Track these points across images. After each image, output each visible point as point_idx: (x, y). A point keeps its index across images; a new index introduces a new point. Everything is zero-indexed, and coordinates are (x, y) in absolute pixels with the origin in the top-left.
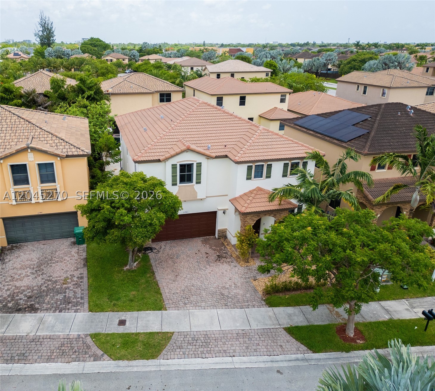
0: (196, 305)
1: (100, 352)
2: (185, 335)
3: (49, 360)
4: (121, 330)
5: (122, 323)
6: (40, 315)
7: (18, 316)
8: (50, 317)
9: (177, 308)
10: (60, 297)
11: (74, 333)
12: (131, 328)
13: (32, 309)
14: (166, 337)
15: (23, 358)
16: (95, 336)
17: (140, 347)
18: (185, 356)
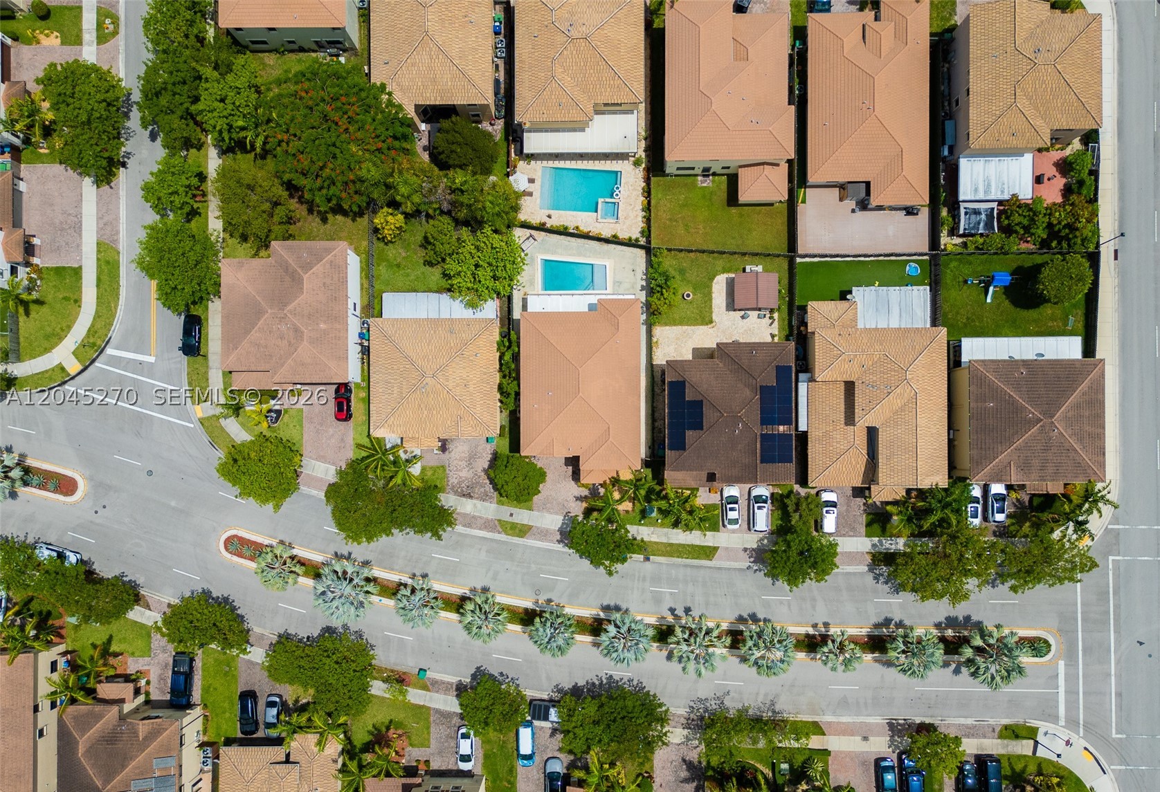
0: (549, 511)
1: (501, 530)
2: (538, 528)
3: (480, 529)
4: (510, 519)
5: (511, 515)
6: (474, 501)
7: (464, 499)
8: (479, 503)
9: (539, 511)
10: (482, 490)
11: (490, 517)
12: (515, 519)
13: (469, 496)
14: (530, 528)
15: (469, 525)
16: (499, 521)
17: (517, 531)
18: (535, 539)
